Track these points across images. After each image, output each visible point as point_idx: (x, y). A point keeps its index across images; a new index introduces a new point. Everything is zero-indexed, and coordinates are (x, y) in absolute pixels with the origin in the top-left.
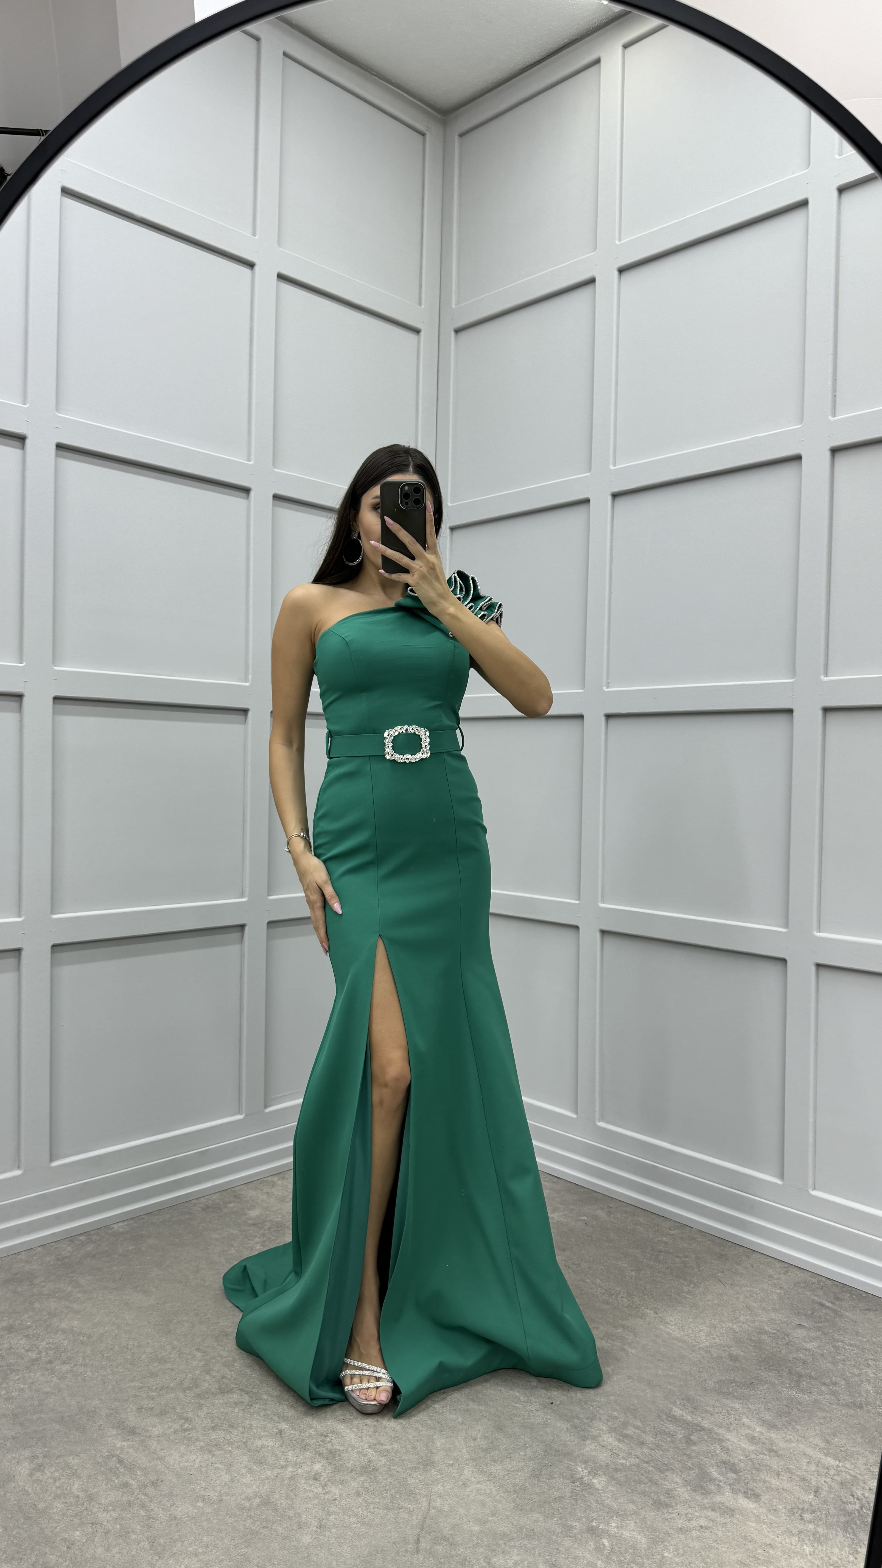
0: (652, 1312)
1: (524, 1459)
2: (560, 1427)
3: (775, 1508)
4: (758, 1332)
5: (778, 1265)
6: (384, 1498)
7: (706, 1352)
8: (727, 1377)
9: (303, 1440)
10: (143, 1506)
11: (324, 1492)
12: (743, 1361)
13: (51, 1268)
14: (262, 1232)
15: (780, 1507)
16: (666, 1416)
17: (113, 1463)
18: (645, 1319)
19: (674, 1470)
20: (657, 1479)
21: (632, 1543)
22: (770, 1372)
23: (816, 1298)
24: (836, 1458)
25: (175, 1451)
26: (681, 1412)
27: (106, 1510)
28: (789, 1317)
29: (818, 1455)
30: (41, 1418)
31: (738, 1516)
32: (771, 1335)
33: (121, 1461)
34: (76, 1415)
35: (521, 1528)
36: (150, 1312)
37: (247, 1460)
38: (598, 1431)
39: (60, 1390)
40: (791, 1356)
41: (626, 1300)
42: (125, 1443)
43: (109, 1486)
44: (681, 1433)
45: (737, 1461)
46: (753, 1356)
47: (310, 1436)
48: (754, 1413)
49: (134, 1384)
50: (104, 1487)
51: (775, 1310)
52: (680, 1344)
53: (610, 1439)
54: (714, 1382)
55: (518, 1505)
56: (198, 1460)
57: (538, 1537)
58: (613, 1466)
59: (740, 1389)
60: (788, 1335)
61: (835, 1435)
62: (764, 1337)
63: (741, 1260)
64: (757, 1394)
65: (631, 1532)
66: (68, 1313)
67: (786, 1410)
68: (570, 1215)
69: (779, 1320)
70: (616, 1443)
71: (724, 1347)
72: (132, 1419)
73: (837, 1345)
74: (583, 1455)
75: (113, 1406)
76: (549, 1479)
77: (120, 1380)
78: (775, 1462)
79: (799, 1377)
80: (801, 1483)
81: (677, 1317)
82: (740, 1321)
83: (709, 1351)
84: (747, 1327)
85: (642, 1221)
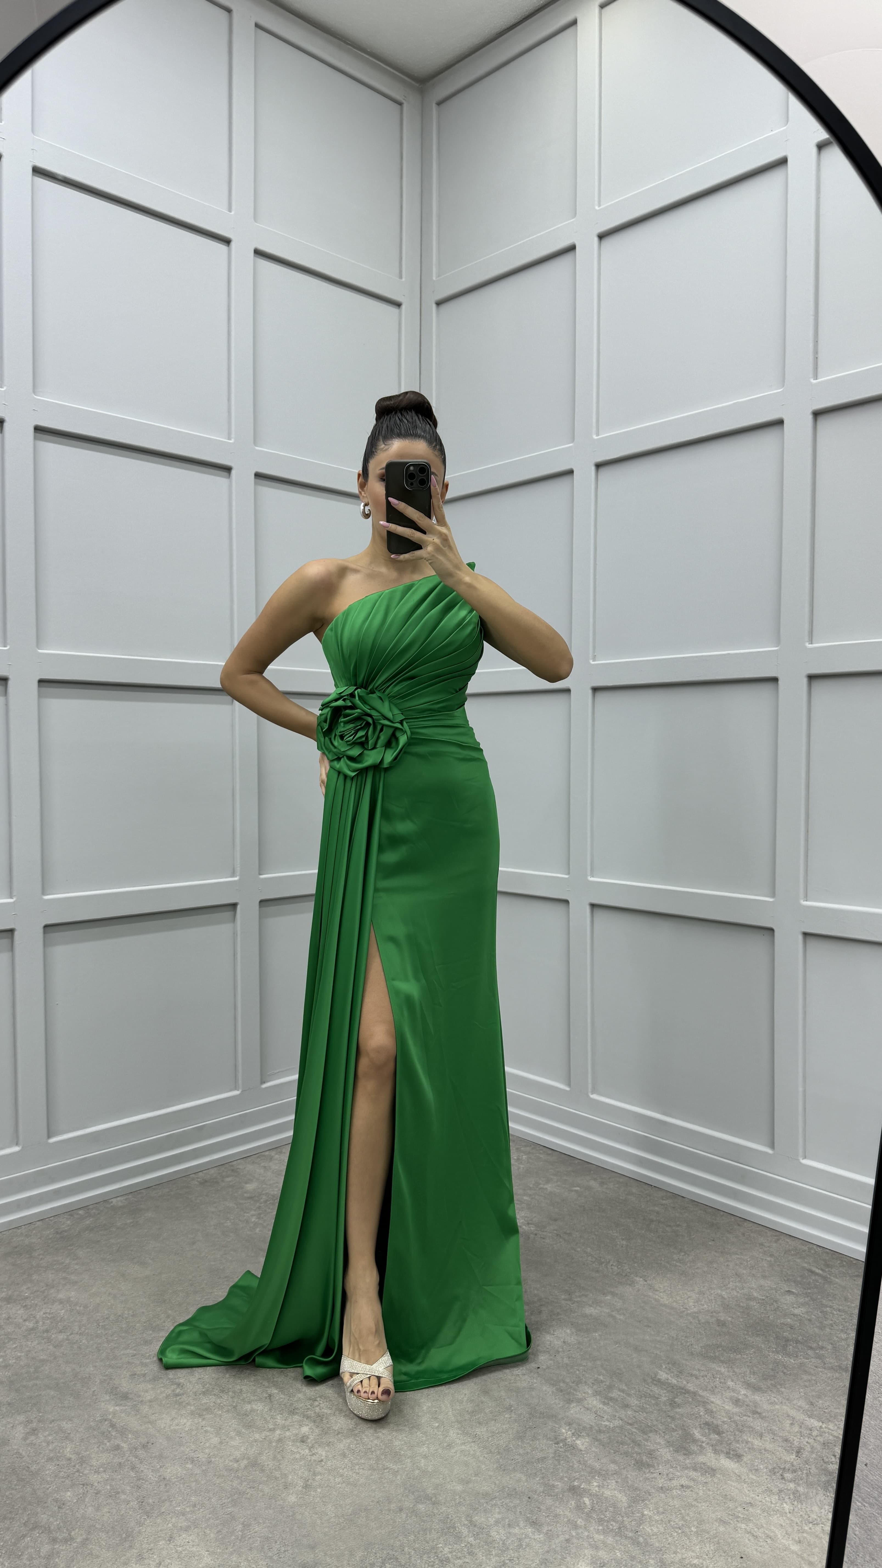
0: (641, 1279)
1: (509, 1421)
2: (546, 1391)
3: (756, 1468)
4: (746, 1299)
5: (769, 1233)
6: (370, 1459)
8: (714, 1342)
9: (291, 1405)
10: (133, 1468)
11: (311, 1454)
12: (731, 1326)
13: (50, 1241)
14: (258, 1204)
15: (761, 1467)
16: (651, 1380)
17: (105, 1426)
18: (635, 1286)
19: (656, 1431)
20: (640, 1441)
21: (612, 1502)
22: (757, 1337)
23: (806, 1265)
24: (820, 1419)
25: (166, 1415)
26: (666, 1375)
27: (97, 1472)
28: (778, 1284)
29: (800, 1416)
30: (36, 1385)
31: (719, 1476)
32: (760, 1301)
33: (113, 1426)
34: (70, 1382)
35: (504, 1488)
36: (146, 1283)
37: (236, 1423)
38: (583, 1395)
39: (55, 1358)
40: (778, 1321)
41: (616, 1268)
42: (117, 1408)
43: (101, 1449)
44: (665, 1396)
45: (721, 1423)
46: (740, 1322)
47: (299, 1400)
48: (740, 1376)
49: (128, 1351)
50: (96, 1449)
51: (764, 1277)
52: (668, 1311)
53: (594, 1402)
54: (701, 1347)
55: (502, 1465)
56: (188, 1424)
57: (520, 1496)
58: (597, 1428)
59: (727, 1353)
60: (776, 1302)
61: (819, 1397)
62: (752, 1303)
63: (731, 1229)
64: (744, 1358)
65: (613, 1492)
66: (65, 1284)
67: (772, 1373)
68: (564, 1186)
69: (768, 1286)
70: (601, 1406)
71: (712, 1313)
72: (125, 1385)
73: (825, 1310)
74: (568, 1417)
75: (107, 1373)
76: (533, 1440)
77: (115, 1348)
78: (759, 1424)
79: (786, 1341)
80: (783, 1444)
81: (666, 1284)
82: (729, 1288)
83: (697, 1317)
84: (735, 1294)
85: (634, 1191)
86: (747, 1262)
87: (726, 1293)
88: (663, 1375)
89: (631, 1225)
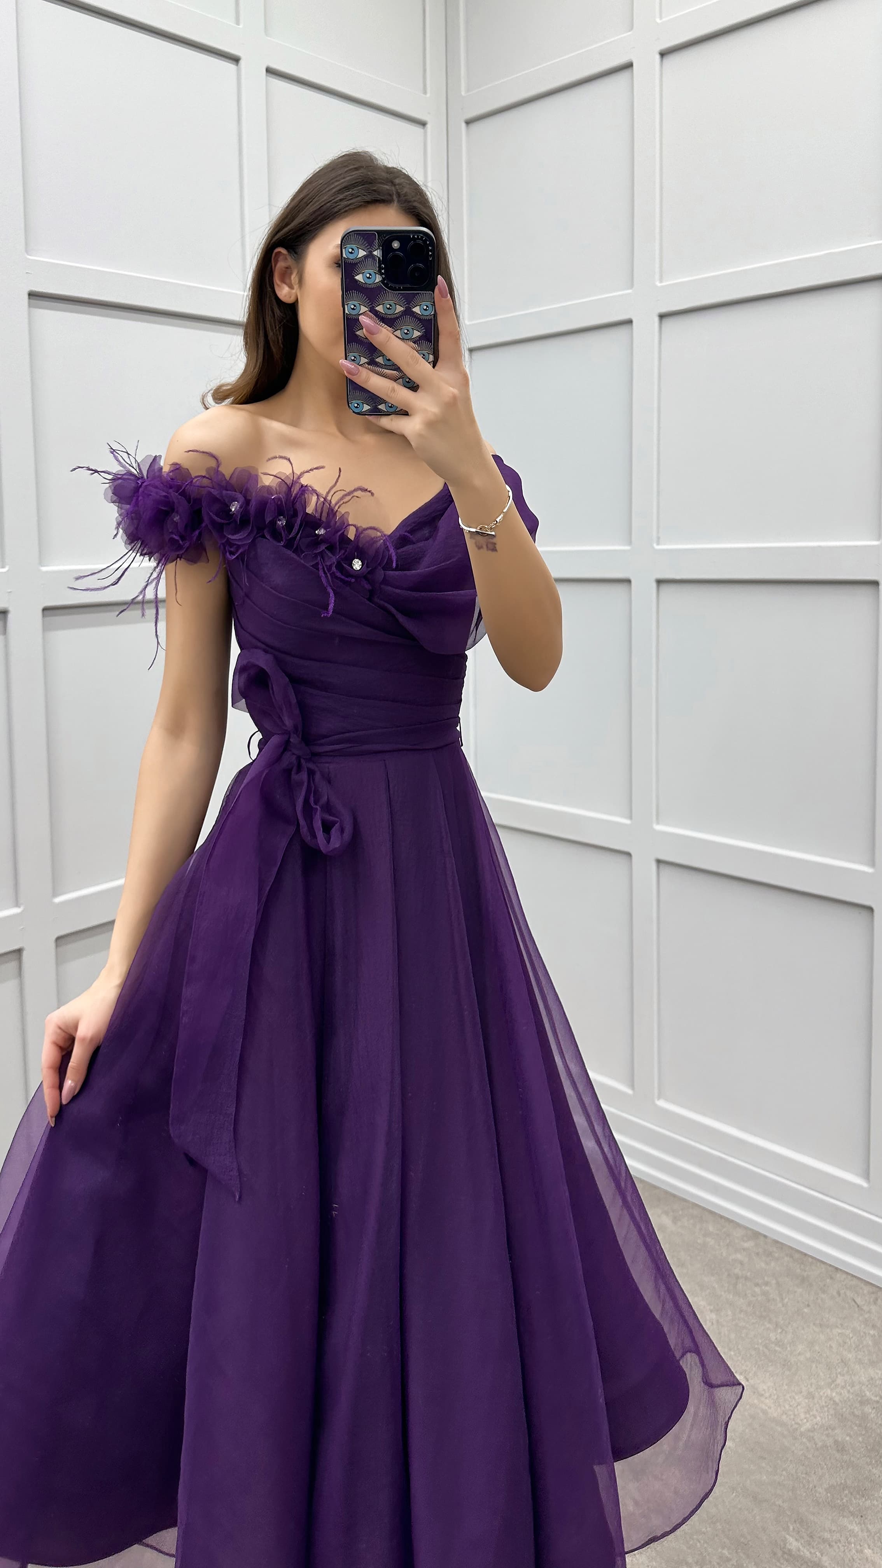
4: (859, 1402)
8: (838, 1479)
12: (851, 1451)
26: (796, 1543)
32: (875, 1406)
59: (855, 1499)
63: (825, 1287)
71: (827, 1430)
82: (839, 1385)
83: (813, 1437)
84: (847, 1395)
85: (711, 1229)
86: (850, 1339)
87: (837, 1393)
88: (793, 1544)
89: (716, 1286)
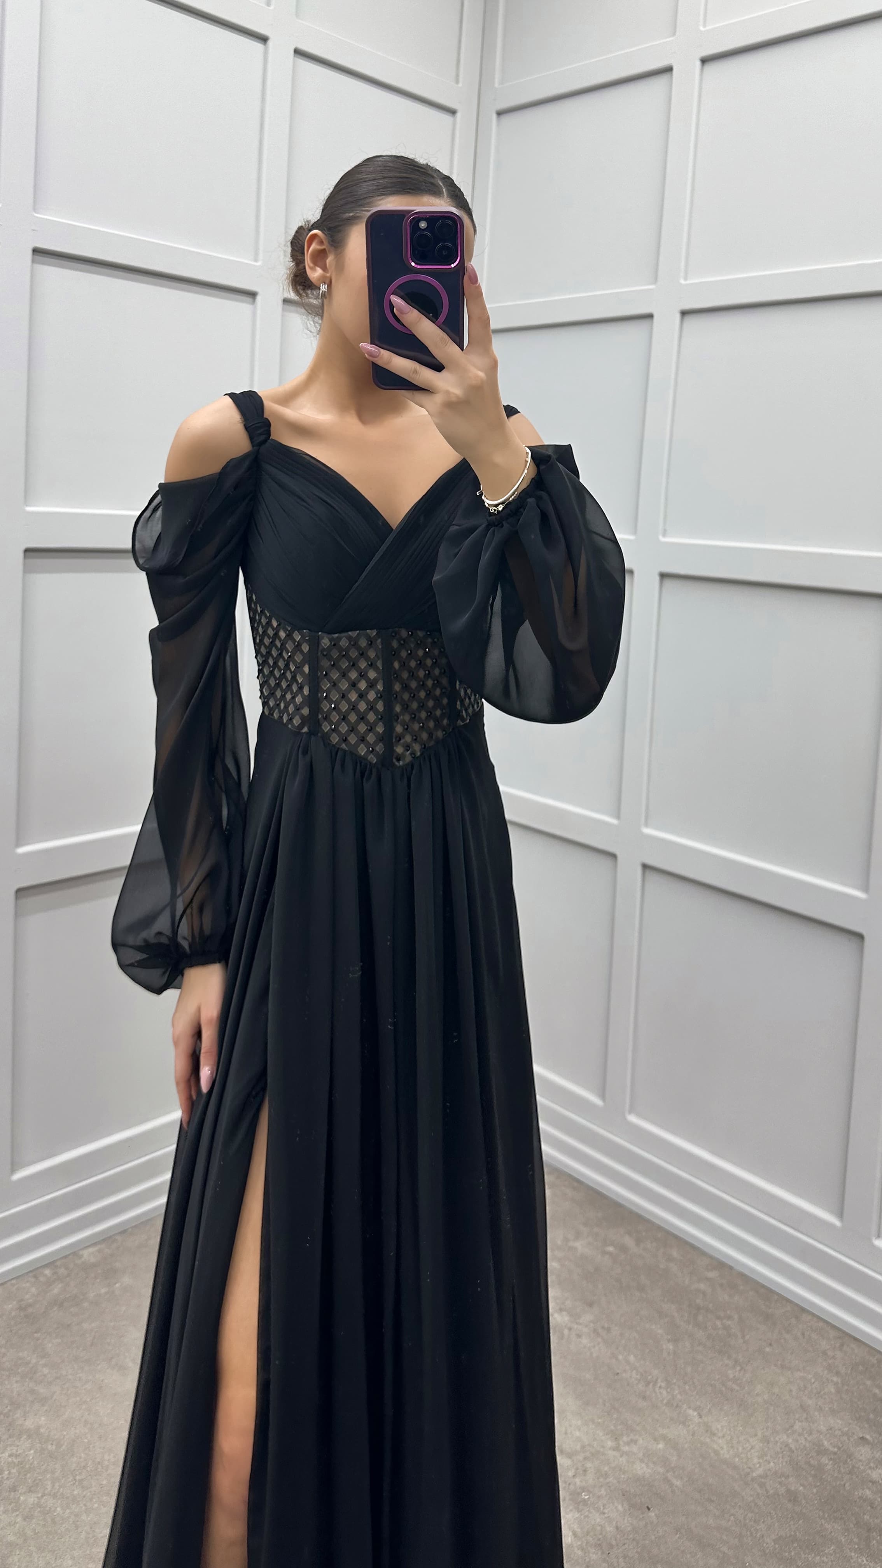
0: (695, 1414)
5: (832, 1333)
7: (762, 1485)
8: (787, 1531)
12: (804, 1502)
18: (689, 1426)
22: (835, 1522)
23: (877, 1391)
28: (850, 1424)
40: (856, 1493)
41: (665, 1392)
46: (813, 1493)
51: (833, 1412)
52: (730, 1472)
54: (774, 1540)
60: (850, 1457)
62: (825, 1460)
63: (788, 1326)
66: (33, 1402)
68: (595, 1243)
69: (839, 1429)
71: (780, 1477)
81: (724, 1423)
82: (796, 1431)
83: (764, 1484)
85: (676, 1254)
86: (811, 1384)
87: (793, 1440)
89: (676, 1315)
